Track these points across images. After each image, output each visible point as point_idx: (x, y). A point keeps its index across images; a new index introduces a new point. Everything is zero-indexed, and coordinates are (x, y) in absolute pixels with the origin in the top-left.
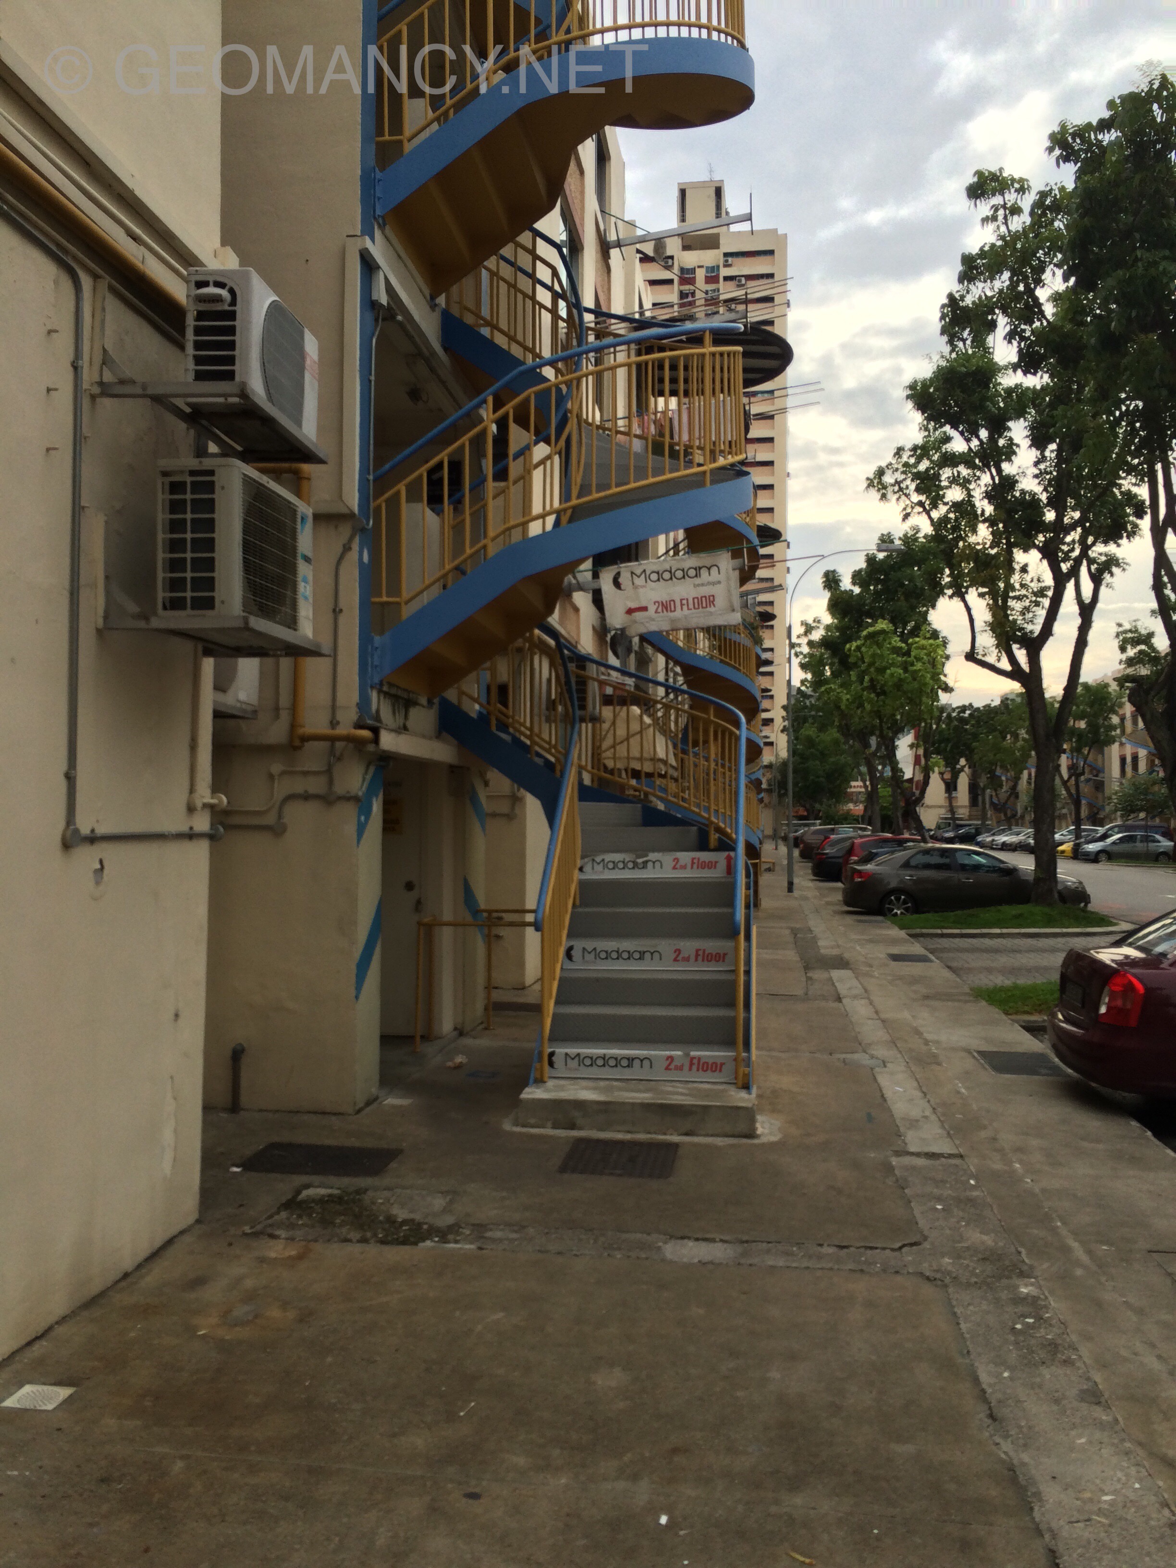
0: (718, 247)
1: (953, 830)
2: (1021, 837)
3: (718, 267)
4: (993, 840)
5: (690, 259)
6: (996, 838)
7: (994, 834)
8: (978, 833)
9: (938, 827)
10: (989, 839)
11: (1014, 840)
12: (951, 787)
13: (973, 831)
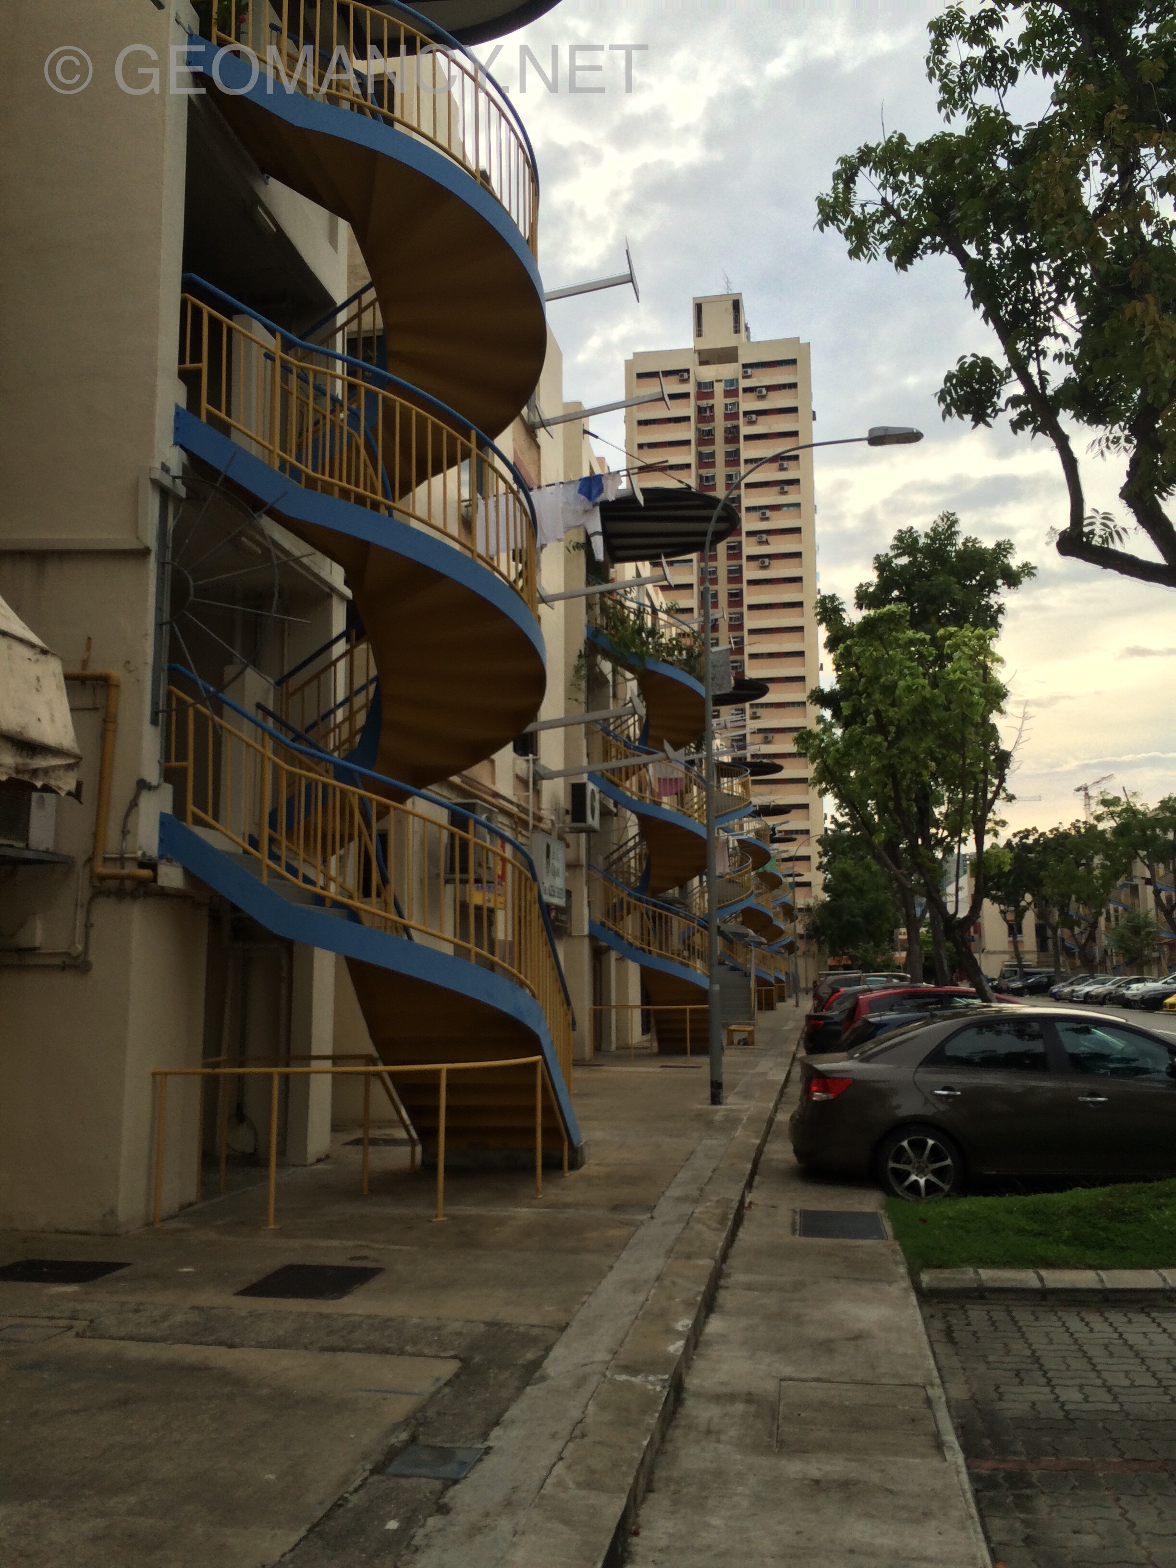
0: (736, 361)
1: (1020, 979)
2: (1108, 987)
3: (737, 380)
4: (1073, 991)
5: (708, 373)
6: (1077, 988)
7: (1072, 984)
8: (1051, 982)
9: (1003, 976)
10: (1067, 990)
11: (1100, 990)
12: (1015, 929)
13: (1045, 980)
